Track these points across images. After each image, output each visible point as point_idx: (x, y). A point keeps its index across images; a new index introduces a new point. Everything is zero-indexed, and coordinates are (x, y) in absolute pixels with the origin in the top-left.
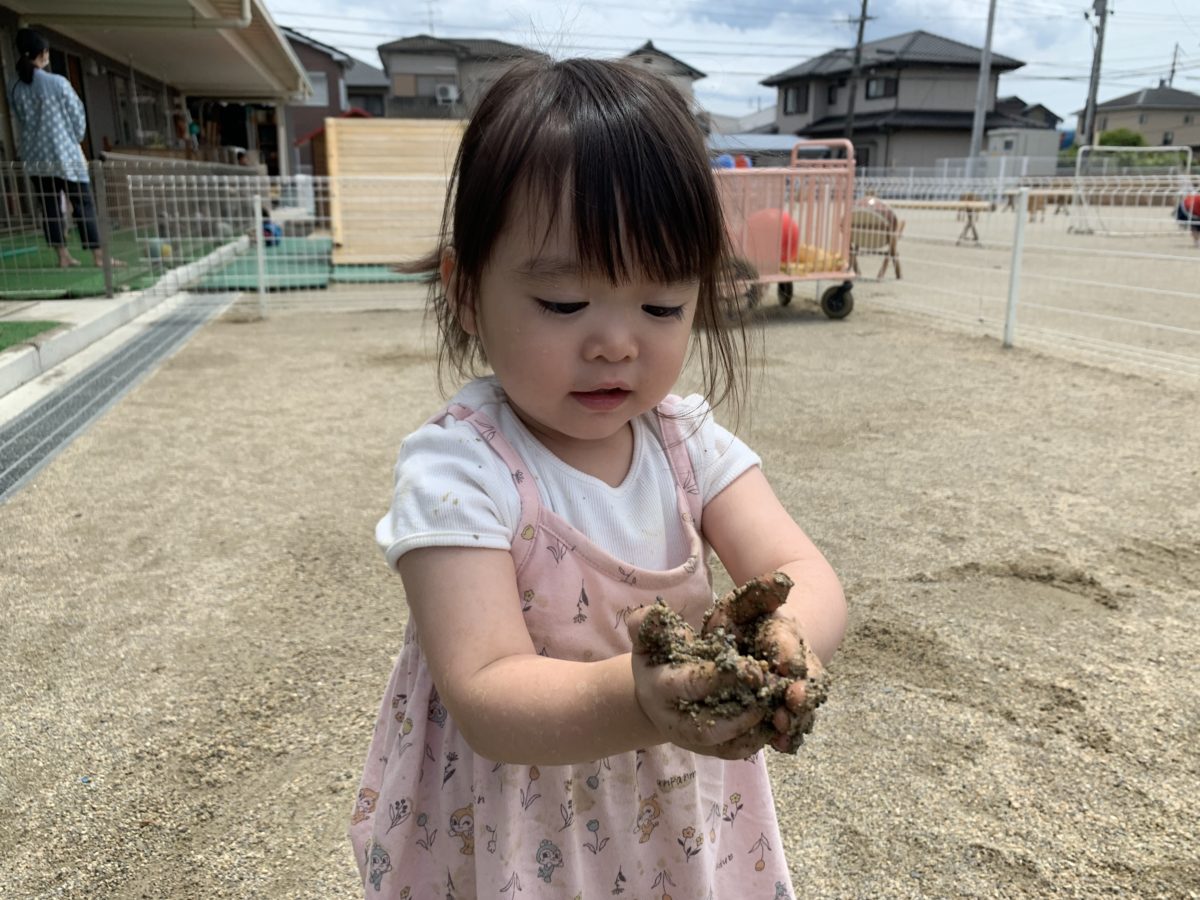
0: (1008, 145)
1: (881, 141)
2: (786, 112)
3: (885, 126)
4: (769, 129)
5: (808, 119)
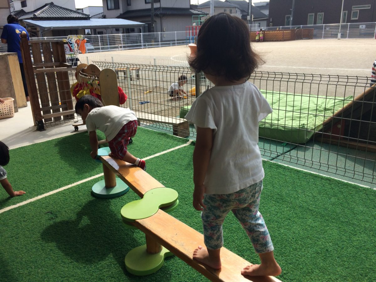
1: (158, 20)
2: (108, 9)
3: (161, 14)
4: (101, 15)
5: (121, 11)
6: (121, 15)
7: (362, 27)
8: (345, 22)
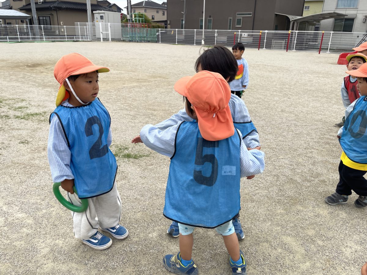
0: (102, 17)
3: (54, 7)
5: (24, 3)
6: (24, 6)
7: (244, 35)
8: (230, 30)
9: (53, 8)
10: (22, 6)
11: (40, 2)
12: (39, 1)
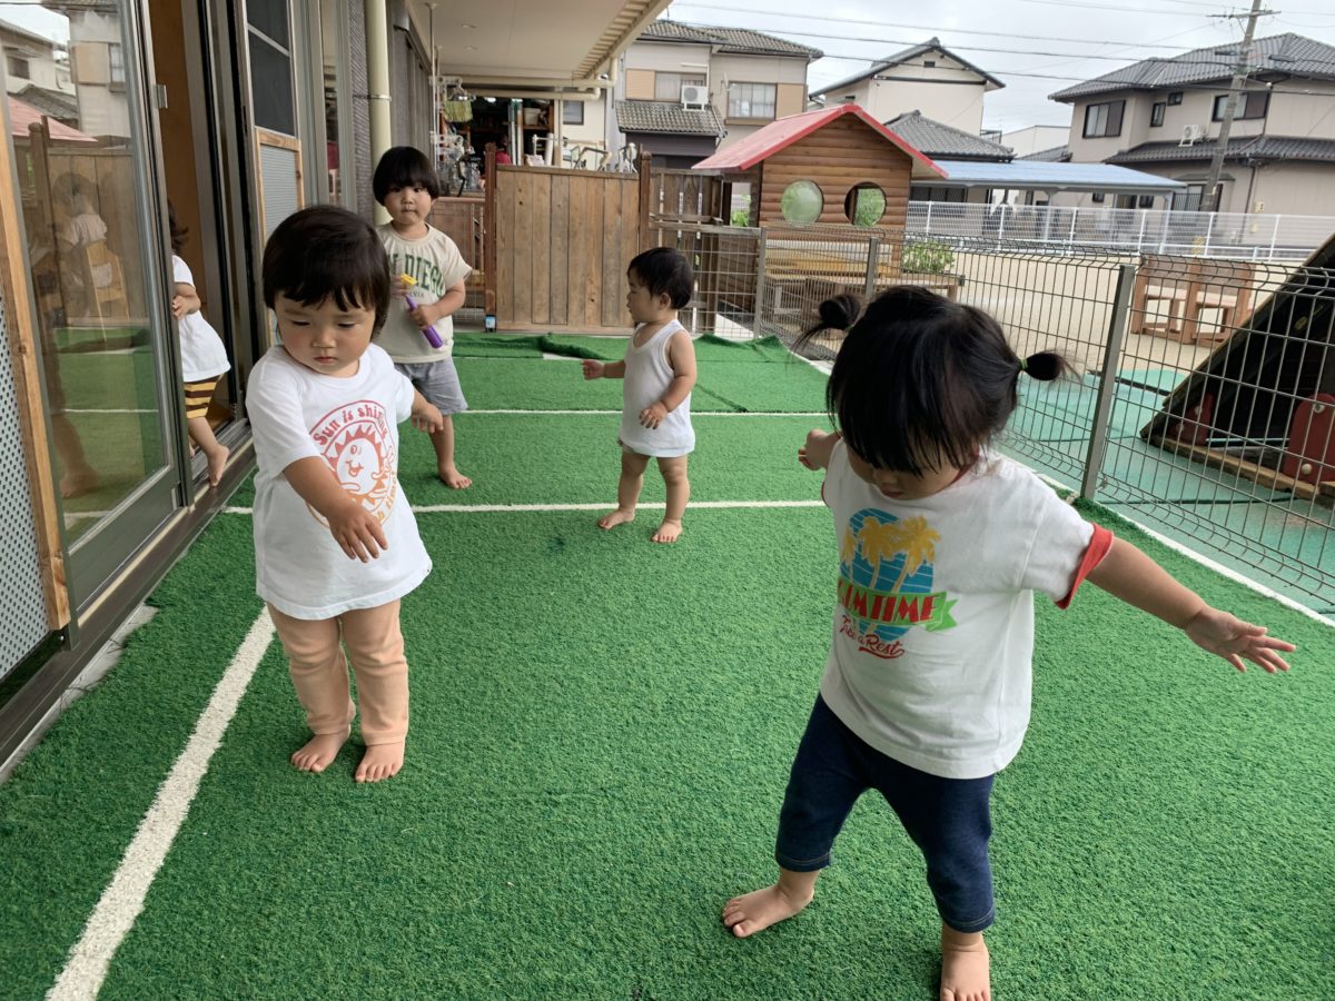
1: (1241, 176)
3: (1255, 157)
6: (1121, 154)
9: (1251, 160)
10: (1116, 153)
11: (1187, 142)
12: (1183, 139)
